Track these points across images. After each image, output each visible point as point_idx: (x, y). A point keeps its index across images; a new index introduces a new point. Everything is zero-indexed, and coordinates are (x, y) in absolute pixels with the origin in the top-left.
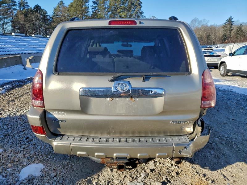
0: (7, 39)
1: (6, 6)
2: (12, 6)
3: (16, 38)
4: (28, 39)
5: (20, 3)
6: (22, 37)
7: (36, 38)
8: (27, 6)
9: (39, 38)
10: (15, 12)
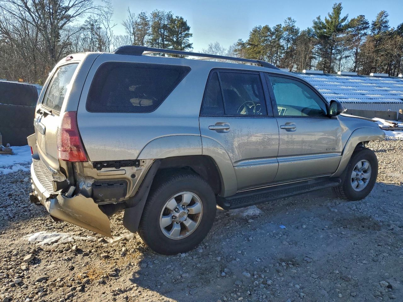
0: (327, 80)
1: (352, 32)
2: (361, 29)
3: (340, 79)
4: (360, 81)
5: (374, 24)
6: (350, 78)
7: (375, 78)
8: (386, 26)
9: (380, 78)
10: (364, 40)
